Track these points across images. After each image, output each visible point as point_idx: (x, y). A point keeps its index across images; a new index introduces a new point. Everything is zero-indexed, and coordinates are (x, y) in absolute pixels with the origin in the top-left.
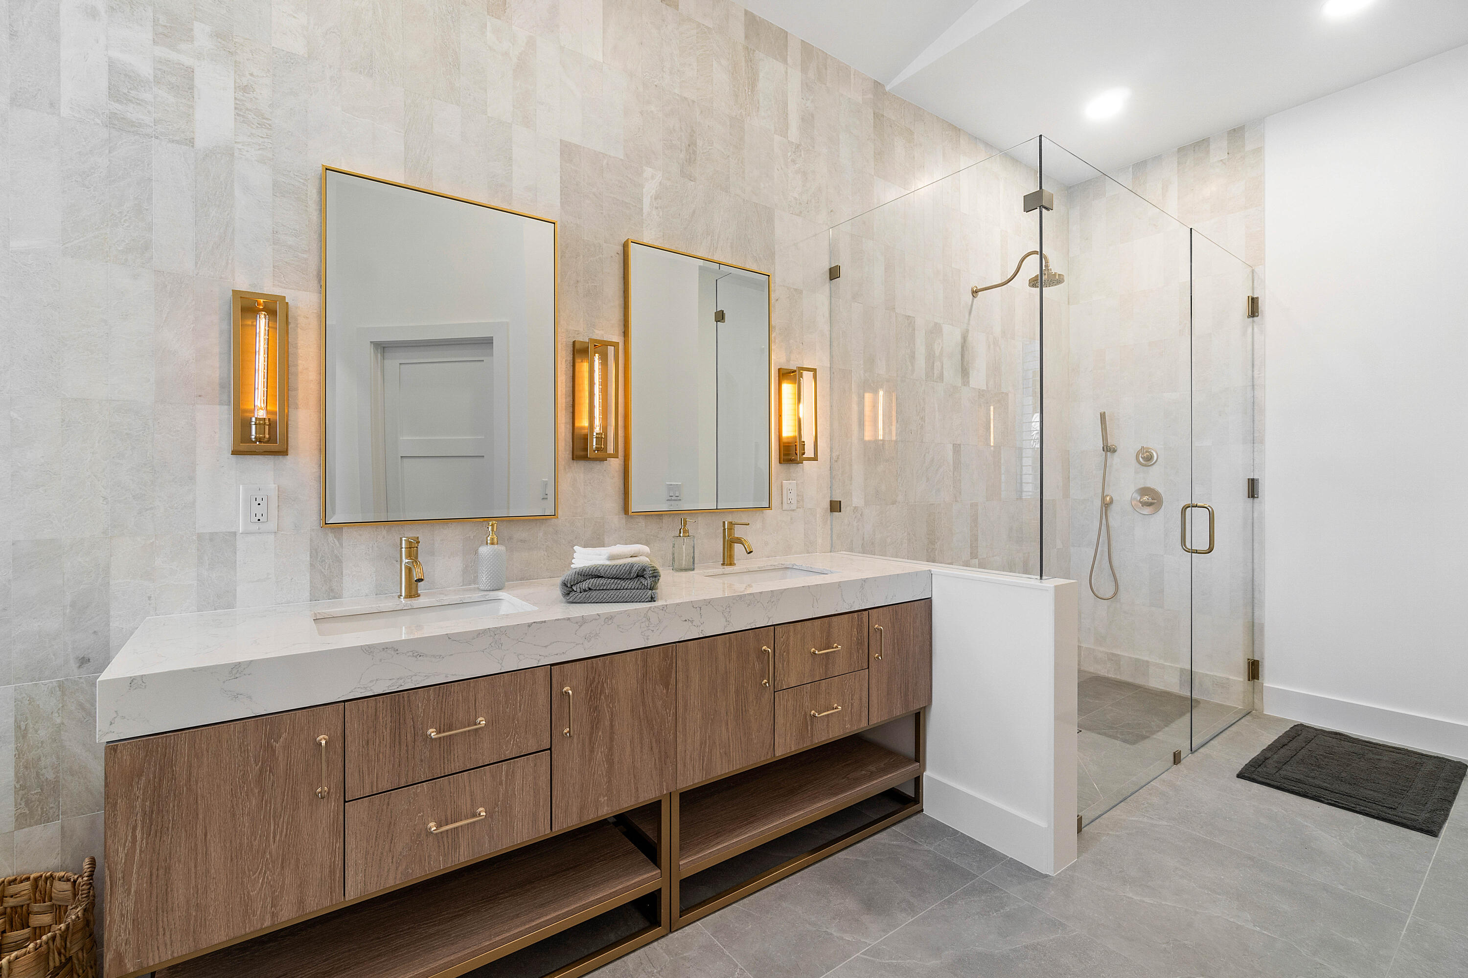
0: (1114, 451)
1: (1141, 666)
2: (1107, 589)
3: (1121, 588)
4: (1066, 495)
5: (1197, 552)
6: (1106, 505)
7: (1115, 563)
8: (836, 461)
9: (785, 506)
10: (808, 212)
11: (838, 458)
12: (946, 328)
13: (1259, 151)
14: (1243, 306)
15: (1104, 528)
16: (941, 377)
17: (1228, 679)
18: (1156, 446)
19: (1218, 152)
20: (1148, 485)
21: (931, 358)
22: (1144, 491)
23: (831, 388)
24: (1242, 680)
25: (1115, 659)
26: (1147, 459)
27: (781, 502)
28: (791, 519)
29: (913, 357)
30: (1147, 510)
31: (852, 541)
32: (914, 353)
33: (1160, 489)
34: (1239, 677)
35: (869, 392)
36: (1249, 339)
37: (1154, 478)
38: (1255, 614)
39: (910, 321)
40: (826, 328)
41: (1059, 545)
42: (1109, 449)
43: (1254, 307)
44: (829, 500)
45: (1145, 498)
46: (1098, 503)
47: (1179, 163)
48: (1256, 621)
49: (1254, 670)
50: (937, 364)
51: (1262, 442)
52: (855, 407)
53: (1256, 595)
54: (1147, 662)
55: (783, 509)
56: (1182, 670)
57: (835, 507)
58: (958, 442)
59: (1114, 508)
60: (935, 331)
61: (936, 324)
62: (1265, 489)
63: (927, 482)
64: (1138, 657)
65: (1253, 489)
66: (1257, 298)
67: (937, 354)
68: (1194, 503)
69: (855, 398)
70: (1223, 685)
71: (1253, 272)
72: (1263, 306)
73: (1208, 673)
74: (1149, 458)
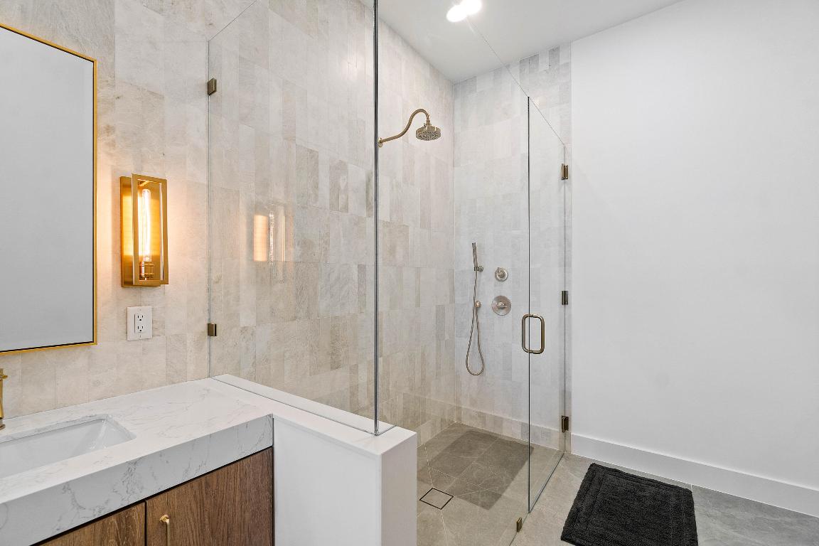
0: (482, 270)
1: (498, 421)
2: (476, 367)
3: (486, 367)
4: (453, 301)
5: (532, 352)
6: (477, 308)
7: (482, 349)
8: (216, 282)
9: (131, 336)
10: (174, 13)
11: (219, 280)
12: (351, 167)
13: (567, 65)
14: (558, 172)
15: (475, 324)
16: (346, 208)
17: (550, 430)
18: (507, 268)
19: (544, 64)
20: (503, 295)
21: (335, 188)
22: (500, 299)
23: (210, 207)
24: (558, 430)
25: (482, 416)
26: (501, 276)
27: (125, 331)
28: (144, 349)
29: (316, 187)
30: (502, 312)
31: (239, 362)
32: (317, 184)
33: (509, 298)
34: (556, 428)
35: (261, 214)
36: (563, 195)
37: (506, 290)
38: (567, 385)
39: (313, 155)
40: (202, 144)
41: (447, 337)
42: (478, 269)
43: (565, 174)
44: (207, 322)
45: (500, 304)
46: (472, 305)
47: (521, 71)
48: (567, 390)
49: (565, 424)
50: (342, 197)
51: (570, 266)
52: (243, 229)
53: (567, 371)
54: (501, 418)
55: (128, 339)
56: (523, 424)
57: (212, 330)
58: (363, 263)
59: (482, 310)
60: (339, 168)
61: (341, 162)
62: (572, 298)
63: (331, 297)
64: (495, 414)
65: (565, 299)
66: (567, 166)
67: (342, 188)
68: (531, 314)
69: (243, 220)
70: (547, 433)
71: (564, 148)
72: (571, 172)
73: (538, 425)
74: (503, 276)
